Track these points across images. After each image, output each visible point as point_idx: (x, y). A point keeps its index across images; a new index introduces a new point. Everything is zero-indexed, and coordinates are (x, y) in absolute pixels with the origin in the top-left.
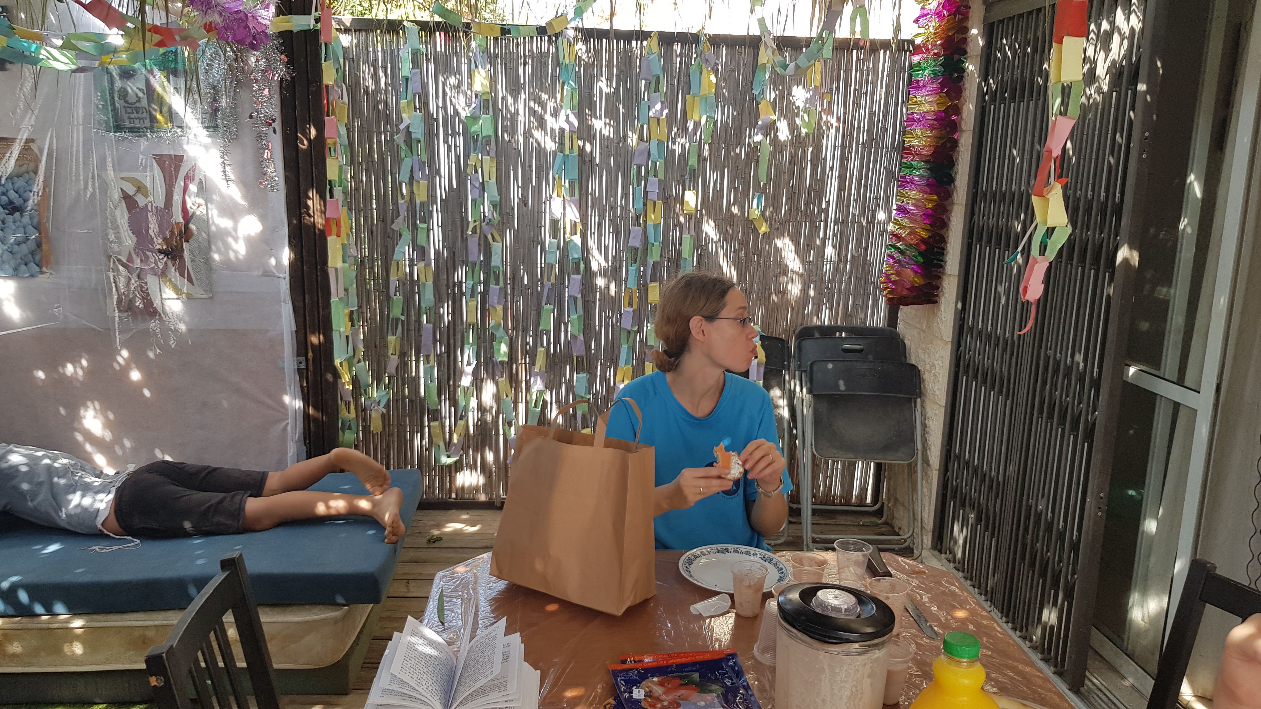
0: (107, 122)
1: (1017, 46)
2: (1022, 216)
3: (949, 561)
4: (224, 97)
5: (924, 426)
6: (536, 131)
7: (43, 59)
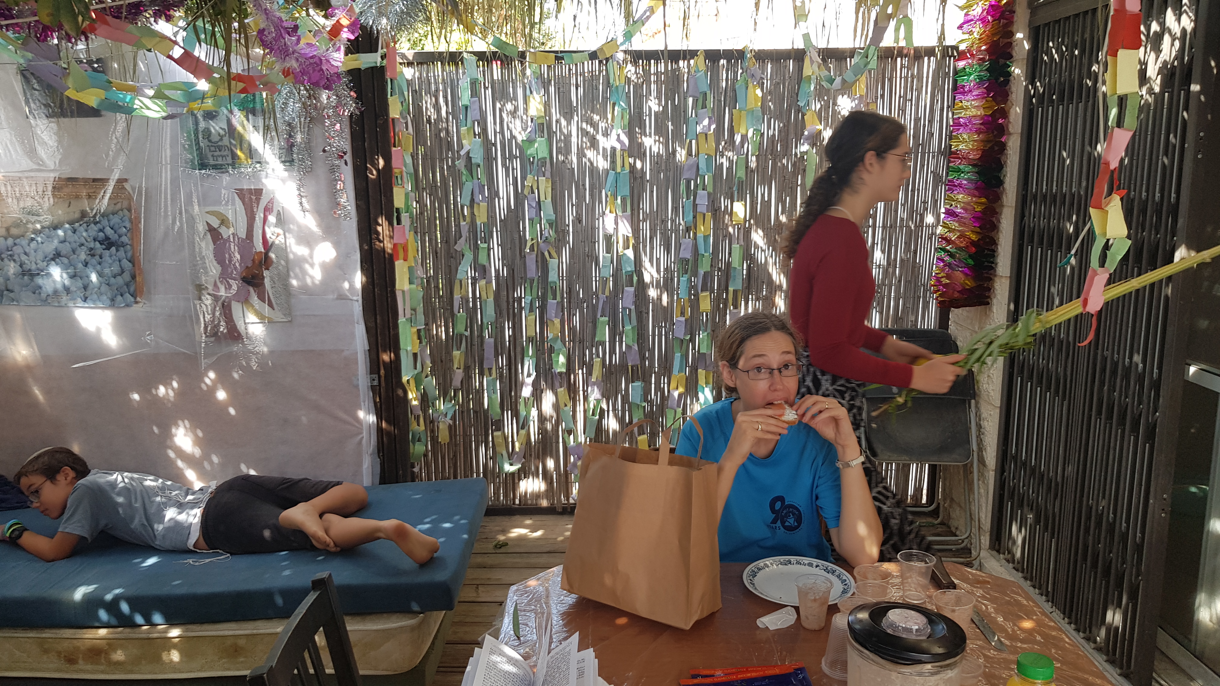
0: (192, 161)
1: (1064, 49)
2: (1074, 217)
3: (1008, 561)
4: (299, 133)
5: (979, 427)
6: (589, 151)
7: (137, 109)
